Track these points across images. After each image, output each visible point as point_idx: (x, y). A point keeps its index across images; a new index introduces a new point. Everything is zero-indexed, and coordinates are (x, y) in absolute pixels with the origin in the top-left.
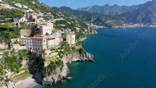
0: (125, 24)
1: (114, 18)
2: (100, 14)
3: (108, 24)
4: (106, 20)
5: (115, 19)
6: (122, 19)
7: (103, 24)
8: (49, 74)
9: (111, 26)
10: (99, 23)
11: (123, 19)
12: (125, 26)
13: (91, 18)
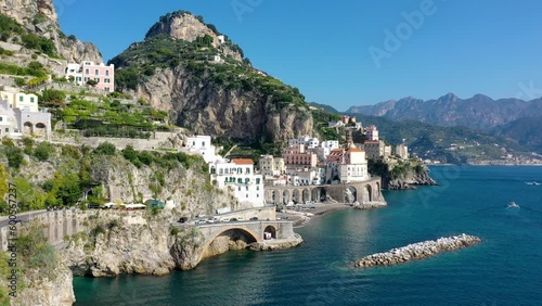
0: (510, 156)
1: (473, 137)
2: (427, 126)
3: (454, 154)
4: (448, 142)
5: (477, 138)
6: (500, 141)
7: (440, 153)
8: (395, 177)
9: (464, 160)
10: (424, 150)
11: (506, 142)
12: (510, 160)
13: (401, 137)
